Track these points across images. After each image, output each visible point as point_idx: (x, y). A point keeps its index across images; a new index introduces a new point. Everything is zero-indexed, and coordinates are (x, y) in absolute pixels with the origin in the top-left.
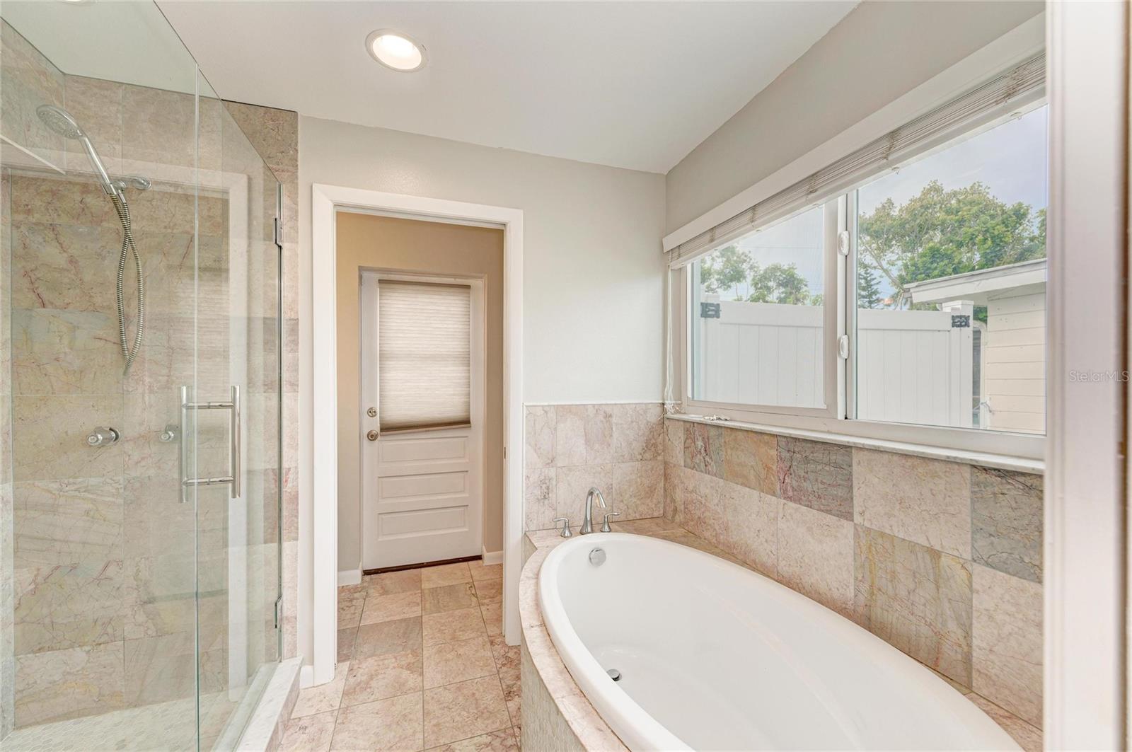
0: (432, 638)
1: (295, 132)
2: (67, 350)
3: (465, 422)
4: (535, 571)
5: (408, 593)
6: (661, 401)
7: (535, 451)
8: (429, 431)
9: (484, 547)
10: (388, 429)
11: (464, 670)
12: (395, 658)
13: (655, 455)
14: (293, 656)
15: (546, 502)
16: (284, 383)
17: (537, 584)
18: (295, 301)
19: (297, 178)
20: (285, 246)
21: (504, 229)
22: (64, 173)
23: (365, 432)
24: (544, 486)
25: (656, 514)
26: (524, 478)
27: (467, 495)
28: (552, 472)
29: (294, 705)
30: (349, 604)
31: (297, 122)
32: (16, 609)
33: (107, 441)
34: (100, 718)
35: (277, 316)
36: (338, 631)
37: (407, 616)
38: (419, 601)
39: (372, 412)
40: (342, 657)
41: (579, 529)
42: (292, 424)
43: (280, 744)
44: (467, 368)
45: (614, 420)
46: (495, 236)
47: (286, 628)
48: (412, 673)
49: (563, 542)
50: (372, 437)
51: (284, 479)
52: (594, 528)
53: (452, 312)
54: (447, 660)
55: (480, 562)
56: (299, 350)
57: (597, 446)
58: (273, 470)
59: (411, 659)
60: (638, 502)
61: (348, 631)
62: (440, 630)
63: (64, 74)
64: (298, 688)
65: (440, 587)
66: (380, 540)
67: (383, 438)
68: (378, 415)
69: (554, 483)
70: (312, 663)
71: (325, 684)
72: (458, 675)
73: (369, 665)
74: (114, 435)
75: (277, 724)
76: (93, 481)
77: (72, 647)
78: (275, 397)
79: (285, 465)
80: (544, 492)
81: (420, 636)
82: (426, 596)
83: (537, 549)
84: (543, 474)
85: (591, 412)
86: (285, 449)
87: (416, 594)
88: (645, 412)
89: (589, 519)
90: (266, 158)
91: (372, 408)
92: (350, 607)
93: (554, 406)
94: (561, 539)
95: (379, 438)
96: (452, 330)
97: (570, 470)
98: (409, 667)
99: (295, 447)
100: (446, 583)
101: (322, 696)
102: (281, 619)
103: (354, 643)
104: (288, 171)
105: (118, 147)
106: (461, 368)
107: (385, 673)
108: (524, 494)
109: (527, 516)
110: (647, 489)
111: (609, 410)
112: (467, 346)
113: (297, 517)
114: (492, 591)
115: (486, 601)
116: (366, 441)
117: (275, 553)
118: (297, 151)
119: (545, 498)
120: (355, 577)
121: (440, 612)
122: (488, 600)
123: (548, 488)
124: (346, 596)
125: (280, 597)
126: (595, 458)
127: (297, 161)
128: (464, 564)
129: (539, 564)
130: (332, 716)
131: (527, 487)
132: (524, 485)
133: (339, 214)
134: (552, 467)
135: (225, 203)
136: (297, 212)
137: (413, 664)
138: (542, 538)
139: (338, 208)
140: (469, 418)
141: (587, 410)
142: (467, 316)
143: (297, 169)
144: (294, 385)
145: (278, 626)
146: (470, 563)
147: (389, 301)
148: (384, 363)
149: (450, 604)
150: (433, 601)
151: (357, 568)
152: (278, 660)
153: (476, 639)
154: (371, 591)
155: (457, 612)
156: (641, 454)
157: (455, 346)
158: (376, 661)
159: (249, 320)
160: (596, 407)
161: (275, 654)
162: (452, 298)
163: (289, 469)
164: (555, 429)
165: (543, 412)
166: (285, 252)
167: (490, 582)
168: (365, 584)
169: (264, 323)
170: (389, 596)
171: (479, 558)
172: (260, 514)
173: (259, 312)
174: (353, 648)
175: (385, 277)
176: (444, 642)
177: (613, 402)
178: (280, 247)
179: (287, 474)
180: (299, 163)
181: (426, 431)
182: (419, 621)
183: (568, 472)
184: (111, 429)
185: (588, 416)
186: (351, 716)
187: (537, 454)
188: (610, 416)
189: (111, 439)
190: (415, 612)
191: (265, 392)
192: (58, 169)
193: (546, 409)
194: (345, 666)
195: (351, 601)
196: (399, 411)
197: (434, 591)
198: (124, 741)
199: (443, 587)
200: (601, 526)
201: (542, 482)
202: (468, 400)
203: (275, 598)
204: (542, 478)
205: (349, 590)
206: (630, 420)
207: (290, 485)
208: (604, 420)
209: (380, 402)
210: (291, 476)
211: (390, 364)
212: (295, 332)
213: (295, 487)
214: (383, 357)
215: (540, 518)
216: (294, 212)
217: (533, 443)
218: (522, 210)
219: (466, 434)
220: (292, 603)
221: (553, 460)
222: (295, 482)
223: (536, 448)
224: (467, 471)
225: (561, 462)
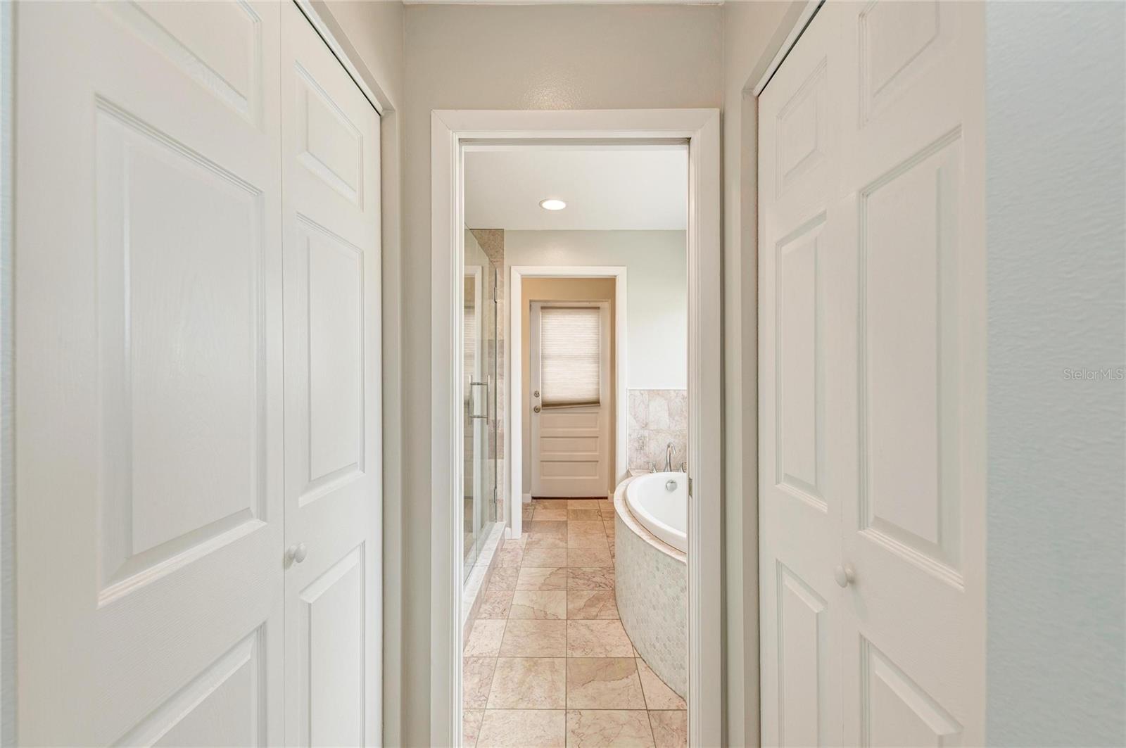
0: (572, 530)
1: (503, 240)
3: (596, 403)
5: (559, 509)
7: (635, 418)
8: (572, 408)
9: (608, 491)
10: (547, 405)
11: (589, 544)
14: (502, 521)
15: (642, 451)
18: (502, 330)
19: (503, 264)
20: (498, 301)
21: (615, 278)
23: (533, 407)
24: (641, 441)
26: (627, 434)
27: (598, 453)
28: (646, 433)
29: (504, 542)
30: (527, 510)
31: (503, 235)
35: (494, 339)
36: (523, 522)
37: (559, 520)
38: (565, 514)
39: (537, 394)
40: (524, 531)
41: (661, 468)
44: (598, 364)
46: (611, 282)
47: (499, 505)
48: (561, 541)
50: (537, 410)
52: (672, 469)
53: (588, 326)
54: (581, 539)
55: (606, 500)
56: (505, 357)
57: (677, 418)
59: (561, 536)
61: (526, 522)
62: (577, 528)
64: (504, 538)
65: (579, 509)
66: (542, 478)
67: (544, 411)
68: (541, 396)
69: (647, 440)
70: (510, 527)
71: (517, 539)
72: (587, 545)
73: (537, 536)
79: (498, 418)
80: (641, 446)
81: (566, 528)
82: (570, 512)
83: (632, 476)
84: (640, 434)
85: (673, 395)
87: (563, 510)
89: (668, 462)
90: (490, 256)
91: (537, 392)
92: (527, 512)
93: (647, 390)
94: (650, 474)
95: (541, 411)
96: (587, 338)
97: (658, 432)
98: (560, 539)
99: (502, 409)
100: (583, 508)
101: (516, 543)
102: (497, 500)
103: (530, 526)
104: (500, 261)
106: (594, 365)
107: (547, 539)
108: (628, 445)
109: (630, 460)
112: (596, 349)
115: (606, 519)
116: (533, 413)
117: (494, 464)
118: (504, 250)
119: (641, 449)
120: (529, 500)
121: (578, 520)
122: (609, 519)
123: (643, 443)
124: (525, 507)
125: (496, 487)
126: (676, 425)
128: (596, 501)
130: (522, 550)
131: (630, 441)
132: (627, 439)
133: (522, 279)
134: (646, 429)
136: (503, 282)
137: (562, 538)
138: (638, 472)
139: (523, 276)
140: (599, 400)
141: (670, 393)
142: (598, 328)
143: (503, 259)
144: (502, 375)
145: (495, 503)
146: (600, 500)
147: (547, 321)
148: (544, 361)
149: (585, 518)
150: (574, 515)
151: (530, 495)
152: (495, 521)
153: (599, 534)
154: (538, 506)
155: (589, 522)
157: (590, 349)
158: (542, 534)
160: (676, 392)
161: (494, 518)
162: (588, 316)
163: (500, 421)
164: (648, 405)
165: (640, 394)
166: (498, 304)
167: (611, 510)
168: (535, 503)
169: (489, 343)
170: (548, 510)
171: (605, 498)
172: (486, 443)
173: (486, 338)
174: (530, 528)
175: (545, 305)
176: (580, 532)
178: (496, 302)
180: (504, 256)
182: (566, 523)
183: (657, 434)
185: (670, 397)
186: (531, 552)
187: (636, 420)
190: (563, 518)
193: (642, 392)
194: (526, 534)
196: (553, 394)
197: (575, 511)
199: (582, 510)
200: (677, 467)
201: (640, 439)
202: (598, 385)
203: (494, 488)
204: (639, 436)
205: (527, 505)
207: (500, 429)
208: (682, 401)
209: (542, 388)
210: (500, 424)
211: (547, 362)
212: (502, 347)
213: (503, 430)
214: (543, 357)
215: (638, 461)
216: (502, 282)
217: (633, 414)
218: (626, 268)
219: (597, 411)
220: (502, 493)
221: (647, 424)
222: (503, 428)
223: (635, 417)
224: (597, 437)
225: (652, 427)
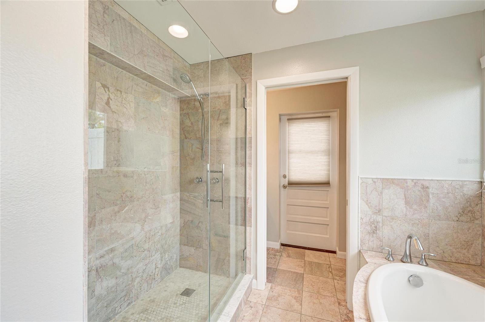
0: (307, 287)
1: (251, 62)
2: (191, 152)
3: (327, 183)
4: (366, 278)
5: (299, 260)
6: (479, 180)
7: (367, 204)
8: (309, 186)
9: (337, 248)
10: (291, 184)
11: (323, 313)
12: (290, 290)
13: (472, 219)
14: (250, 274)
15: (375, 235)
16: (247, 163)
17: (366, 288)
18: (251, 130)
19: (252, 80)
20: (248, 108)
21: (347, 80)
22: (190, 96)
23: (282, 185)
24: (373, 226)
25: (473, 262)
26: (359, 219)
27: (328, 220)
28: (379, 218)
29: (249, 295)
30: (274, 257)
31: (252, 58)
32: (180, 231)
33: (199, 181)
34: (197, 272)
35: (245, 137)
37: (297, 271)
38: (303, 266)
39: (285, 177)
40: (269, 280)
41: (400, 257)
42: (250, 180)
43: (242, 310)
44: (329, 157)
45: (430, 190)
46: (342, 86)
47: (248, 261)
48: (297, 302)
49: (387, 263)
50: (285, 187)
51: (247, 202)
52: (412, 260)
53: (320, 130)
54: (314, 303)
55: (335, 255)
56: (252, 150)
57: (415, 207)
58: (243, 197)
59: (296, 294)
60: (454, 250)
61: (272, 269)
62: (312, 285)
63: (190, 65)
64: (251, 288)
65: (314, 262)
66: (288, 232)
67: (290, 188)
68: (287, 178)
69: (381, 225)
70: (257, 280)
71: (261, 290)
72: (319, 314)
74: (201, 180)
75: (241, 301)
76: (196, 194)
77: (191, 246)
78: (244, 168)
79: (248, 196)
80: (374, 229)
81: (302, 284)
82: (307, 264)
83: (367, 263)
84: (372, 218)
85: (410, 184)
86: (247, 190)
87: (302, 261)
88: (462, 187)
89: (408, 253)
90: (241, 75)
91: (285, 175)
92: (274, 258)
93: (380, 179)
94: (386, 261)
95: (287, 187)
96: (321, 139)
97: (393, 219)
98: (295, 298)
99: (251, 189)
100: (316, 261)
101: (259, 296)
102: (246, 258)
103: (274, 275)
104: (249, 78)
105: (202, 84)
106: (325, 157)
107: (285, 296)
108: (359, 228)
109: (362, 241)
110: (463, 243)
111: (426, 184)
112: (329, 146)
113: (251, 218)
114: (341, 273)
115: (337, 278)
116: (282, 189)
117: (244, 231)
118: (252, 69)
119: (374, 233)
120: (277, 246)
121: (312, 275)
122: (339, 278)
123: (376, 227)
125: (245, 248)
126: (414, 214)
127: (252, 73)
128: (327, 254)
129: (369, 274)
130: (262, 307)
131: (362, 224)
132: (359, 223)
134: (379, 215)
135: (229, 96)
137: (298, 297)
138: (372, 256)
139: (267, 89)
140: (329, 182)
141: (407, 183)
142: (329, 131)
143: (252, 76)
144: (250, 164)
145: (245, 260)
146: (330, 254)
147: (292, 128)
148: (290, 155)
149: (318, 272)
150: (309, 268)
151: (278, 242)
152: (245, 273)
153: (330, 298)
154: (283, 254)
155: (321, 278)
156: (457, 216)
157: (323, 146)
158: (282, 288)
159: (237, 139)
160: (415, 181)
161: (244, 270)
162: (320, 123)
163: (249, 198)
164: (382, 193)
165: (372, 182)
166: (248, 111)
167: (340, 268)
168: (281, 250)
169: (241, 140)
170: (290, 259)
171: (334, 252)
172: (239, 214)
173: (239, 136)
174: (273, 278)
175: (290, 117)
176: (313, 292)
177: (431, 179)
178: (246, 109)
179: (248, 200)
180: (252, 74)
181: (308, 186)
182: (302, 276)
183: (391, 220)
184: (200, 178)
185: (407, 186)
186: (269, 311)
187: (368, 206)
188: (427, 187)
189: (200, 181)
190: (300, 271)
191: (241, 167)
192: (188, 95)
193: (374, 180)
194: (270, 285)
195: (275, 255)
196: (296, 175)
197: (311, 263)
198: (200, 284)
199: (315, 262)
200: (419, 260)
201: (373, 223)
202: (328, 173)
203: (243, 248)
204: (372, 220)
205: (275, 250)
206: (446, 191)
207: (249, 204)
208: (421, 190)
209: (288, 172)
210: (249, 200)
211: (292, 155)
212: (251, 142)
213: (251, 205)
214: (289, 152)
215: (370, 243)
216: (251, 94)
217: (365, 199)
218: (359, 67)
219: (328, 190)
220: (250, 252)
221: (379, 211)
222: (251, 204)
223: (367, 202)
224: (328, 208)
225: (386, 213)
